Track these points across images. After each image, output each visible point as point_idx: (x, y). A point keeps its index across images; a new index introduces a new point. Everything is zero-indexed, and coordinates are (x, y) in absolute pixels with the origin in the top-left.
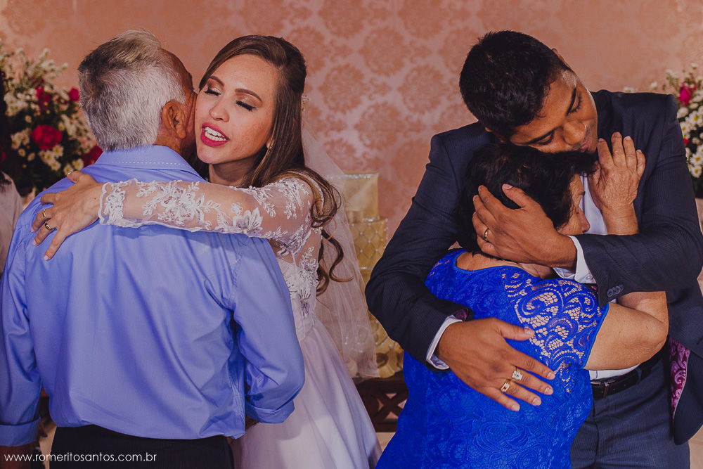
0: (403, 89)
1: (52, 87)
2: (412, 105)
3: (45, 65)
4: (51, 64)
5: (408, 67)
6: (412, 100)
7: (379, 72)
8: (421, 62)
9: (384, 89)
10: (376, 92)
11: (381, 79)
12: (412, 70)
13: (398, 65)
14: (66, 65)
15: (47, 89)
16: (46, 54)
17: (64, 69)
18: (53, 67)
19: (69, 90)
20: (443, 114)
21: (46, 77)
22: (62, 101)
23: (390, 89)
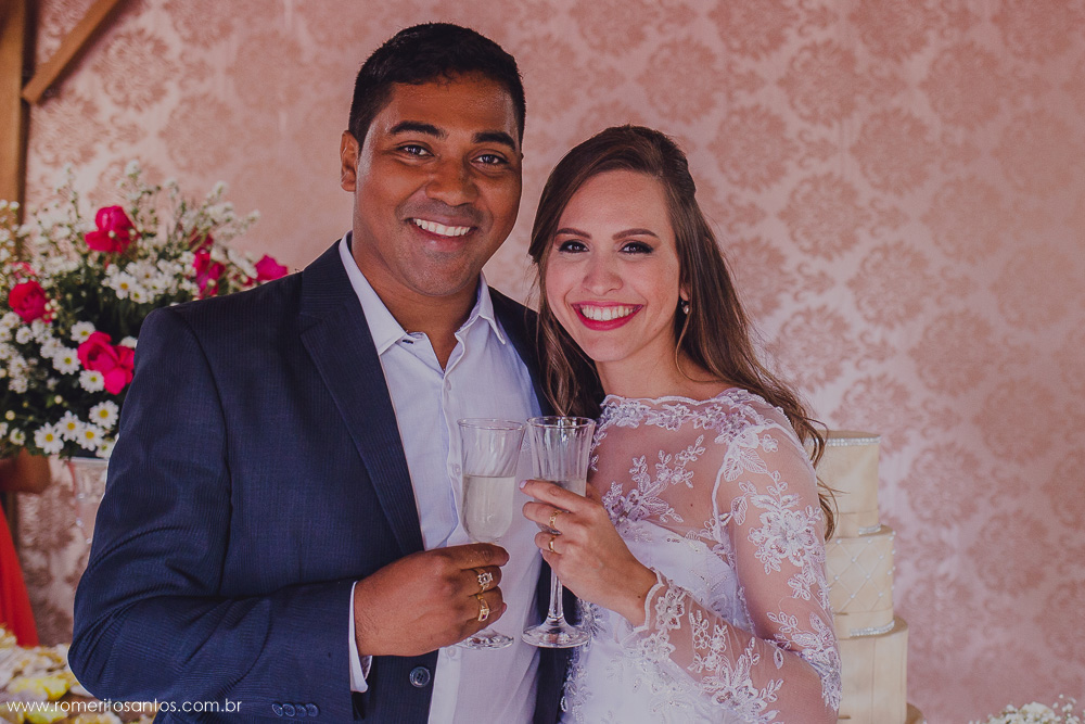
0: (855, 284)
1: (225, 252)
2: (871, 313)
3: (215, 211)
4: (227, 210)
5: (865, 243)
6: (872, 303)
7: (815, 251)
8: (889, 236)
9: (821, 283)
10: (806, 288)
11: (816, 265)
12: (874, 250)
13: (849, 241)
14: (256, 214)
15: (216, 255)
16: (220, 192)
17: (253, 220)
18: (231, 214)
19: (257, 258)
20: (927, 329)
21: (215, 234)
22: (245, 280)
23: (833, 283)
